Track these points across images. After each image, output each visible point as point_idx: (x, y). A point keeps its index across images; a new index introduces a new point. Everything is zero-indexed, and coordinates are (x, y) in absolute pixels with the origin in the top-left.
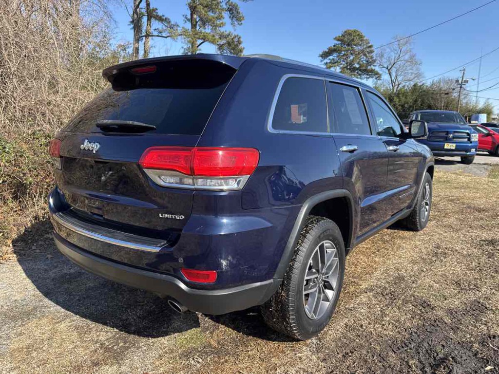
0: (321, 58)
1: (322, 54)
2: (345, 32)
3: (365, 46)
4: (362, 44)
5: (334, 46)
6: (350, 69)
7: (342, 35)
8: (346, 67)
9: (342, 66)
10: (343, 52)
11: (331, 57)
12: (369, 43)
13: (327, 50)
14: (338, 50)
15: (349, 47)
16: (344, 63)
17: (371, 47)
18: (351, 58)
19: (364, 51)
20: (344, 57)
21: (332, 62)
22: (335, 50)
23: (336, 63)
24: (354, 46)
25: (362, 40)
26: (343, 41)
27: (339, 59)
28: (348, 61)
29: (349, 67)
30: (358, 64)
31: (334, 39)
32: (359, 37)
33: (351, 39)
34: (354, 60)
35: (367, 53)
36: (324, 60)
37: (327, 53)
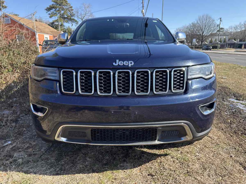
0: (46, 11)
1: (47, 9)
3: (69, 7)
4: (67, 5)
5: (53, 5)
9: (58, 16)
10: (58, 9)
11: (52, 11)
12: (70, 5)
13: (49, 7)
14: (55, 8)
15: (61, 6)
16: (59, 14)
18: (62, 12)
19: (68, 9)
20: (59, 11)
21: (53, 13)
22: (53, 7)
23: (55, 14)
24: (63, 6)
25: (67, 3)
26: (57, 3)
27: (56, 12)
28: (61, 14)
29: (62, 17)
30: (66, 15)
31: (52, 1)
32: (65, 2)
33: (61, 2)
34: (64, 13)
35: (70, 10)
36: (48, 12)
37: (49, 8)
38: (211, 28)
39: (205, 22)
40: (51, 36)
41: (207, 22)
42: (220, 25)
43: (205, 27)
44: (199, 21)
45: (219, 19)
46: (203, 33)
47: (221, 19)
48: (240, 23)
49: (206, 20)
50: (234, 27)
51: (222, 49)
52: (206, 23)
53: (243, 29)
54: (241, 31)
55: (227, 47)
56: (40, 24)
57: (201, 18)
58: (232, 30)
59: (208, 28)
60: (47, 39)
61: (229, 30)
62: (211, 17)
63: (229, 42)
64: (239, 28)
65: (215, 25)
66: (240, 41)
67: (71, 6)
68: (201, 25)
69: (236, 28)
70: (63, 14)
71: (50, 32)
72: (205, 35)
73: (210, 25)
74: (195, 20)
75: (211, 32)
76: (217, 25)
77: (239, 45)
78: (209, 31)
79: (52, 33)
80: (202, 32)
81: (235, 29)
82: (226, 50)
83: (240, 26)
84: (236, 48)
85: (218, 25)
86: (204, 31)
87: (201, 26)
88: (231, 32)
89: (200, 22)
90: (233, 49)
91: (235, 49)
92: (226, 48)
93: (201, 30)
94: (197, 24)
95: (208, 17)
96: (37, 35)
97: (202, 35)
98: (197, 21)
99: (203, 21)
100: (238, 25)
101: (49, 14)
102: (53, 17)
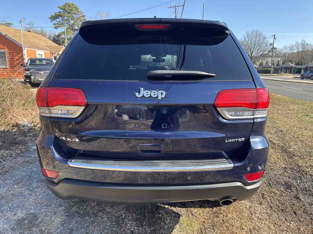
0: (50, 19)
1: (51, 17)
2: (66, 4)
3: (81, 15)
4: (78, 13)
5: (59, 13)
6: (72, 29)
7: (64, 6)
8: (70, 28)
9: (66, 27)
10: (66, 18)
11: (58, 20)
12: (82, 13)
13: (54, 15)
14: (62, 16)
15: (70, 15)
16: (67, 25)
17: (84, 16)
18: (72, 22)
19: (79, 18)
20: (67, 21)
21: (59, 23)
22: (60, 15)
23: (61, 24)
24: (73, 15)
25: (78, 11)
26: (65, 10)
27: (63, 22)
28: (70, 24)
29: (71, 28)
30: (77, 26)
31: (58, 7)
32: (76, 9)
33: (70, 9)
34: (74, 23)
35: (82, 20)
36: (53, 21)
37: (55, 17)
38: (262, 47)
39: (254, 39)
40: (47, 53)
41: (257, 40)
42: (273, 44)
43: (255, 46)
44: (246, 38)
45: (272, 36)
46: (252, 54)
47: (275, 36)
48: (297, 43)
49: (256, 37)
50: (290, 47)
51: (276, 74)
52: (255, 41)
53: (300, 50)
54: (297, 52)
55: (283, 72)
56: (32, 36)
57: (250, 34)
58: (287, 51)
59: (258, 48)
60: (42, 57)
61: (282, 50)
62: (262, 34)
63: (285, 66)
64: (295, 49)
65: (266, 43)
66: (298, 64)
67: (83, 15)
68: (249, 43)
69: (291, 48)
70: (73, 25)
71: (47, 48)
72: (255, 56)
73: (261, 44)
74: (243, 36)
75: (261, 53)
76: (269, 43)
77: (297, 70)
78: (260, 51)
79: (50, 48)
80: (251, 52)
81: (291, 50)
82: (282, 75)
83: (296, 45)
84: (294, 73)
85: (272, 44)
86: (253, 51)
87: (249, 45)
88: (286, 54)
89: (249, 40)
90: (291, 74)
91: (292, 75)
92: (281, 73)
93: (250, 49)
94: (244, 42)
95: (258, 34)
96: (25, 50)
97: (250, 55)
98: (245, 39)
99: (252, 39)
100: (294, 45)
101: (54, 24)
102: (60, 28)
